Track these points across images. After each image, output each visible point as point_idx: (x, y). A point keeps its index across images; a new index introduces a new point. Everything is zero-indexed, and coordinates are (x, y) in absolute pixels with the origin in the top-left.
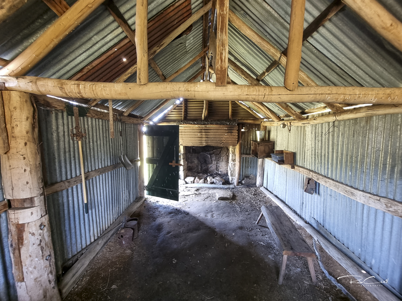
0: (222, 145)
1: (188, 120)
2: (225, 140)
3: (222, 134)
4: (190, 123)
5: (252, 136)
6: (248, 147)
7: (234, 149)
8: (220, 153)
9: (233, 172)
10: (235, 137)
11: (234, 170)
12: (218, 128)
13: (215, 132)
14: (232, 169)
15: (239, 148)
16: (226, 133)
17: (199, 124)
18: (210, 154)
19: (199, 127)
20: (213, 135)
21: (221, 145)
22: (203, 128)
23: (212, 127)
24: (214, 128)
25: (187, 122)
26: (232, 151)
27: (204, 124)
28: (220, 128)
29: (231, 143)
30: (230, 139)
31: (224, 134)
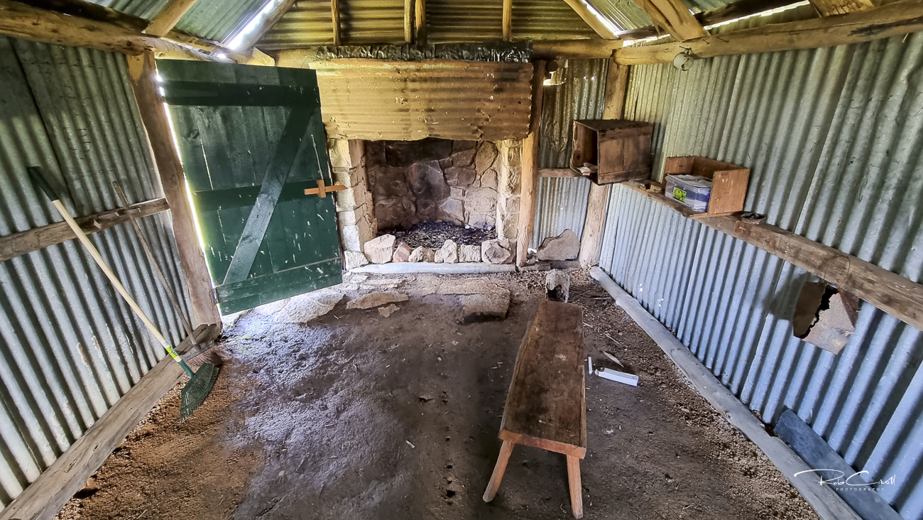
0: (478, 136)
1: (354, 44)
2: (487, 120)
3: (479, 95)
4: (361, 57)
5: (576, 105)
6: (560, 143)
7: (518, 150)
8: (473, 161)
9: (510, 225)
10: (521, 107)
11: (515, 218)
12: (464, 75)
13: (452, 90)
14: (508, 217)
15: (534, 148)
16: (491, 93)
17: (394, 60)
18: (443, 167)
19: (398, 71)
20: (449, 100)
21: (475, 137)
22: (412, 75)
23: (443, 70)
24: (451, 75)
25: (352, 51)
26: (509, 157)
27: (411, 60)
28: (472, 75)
29: (508, 128)
30: (506, 115)
31: (485, 96)
